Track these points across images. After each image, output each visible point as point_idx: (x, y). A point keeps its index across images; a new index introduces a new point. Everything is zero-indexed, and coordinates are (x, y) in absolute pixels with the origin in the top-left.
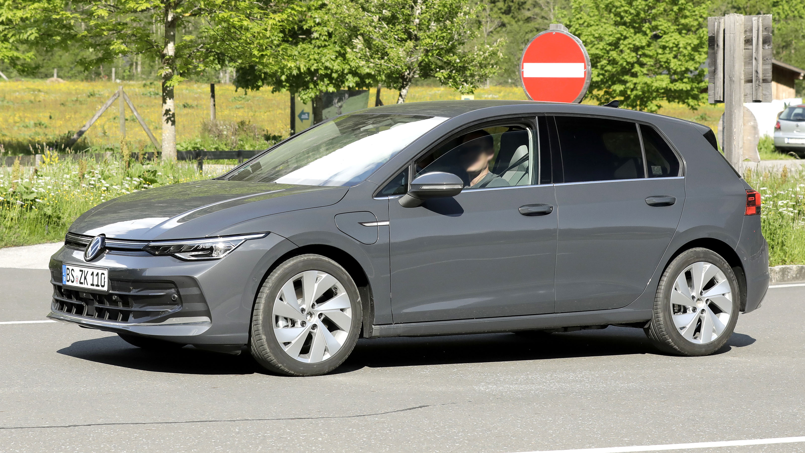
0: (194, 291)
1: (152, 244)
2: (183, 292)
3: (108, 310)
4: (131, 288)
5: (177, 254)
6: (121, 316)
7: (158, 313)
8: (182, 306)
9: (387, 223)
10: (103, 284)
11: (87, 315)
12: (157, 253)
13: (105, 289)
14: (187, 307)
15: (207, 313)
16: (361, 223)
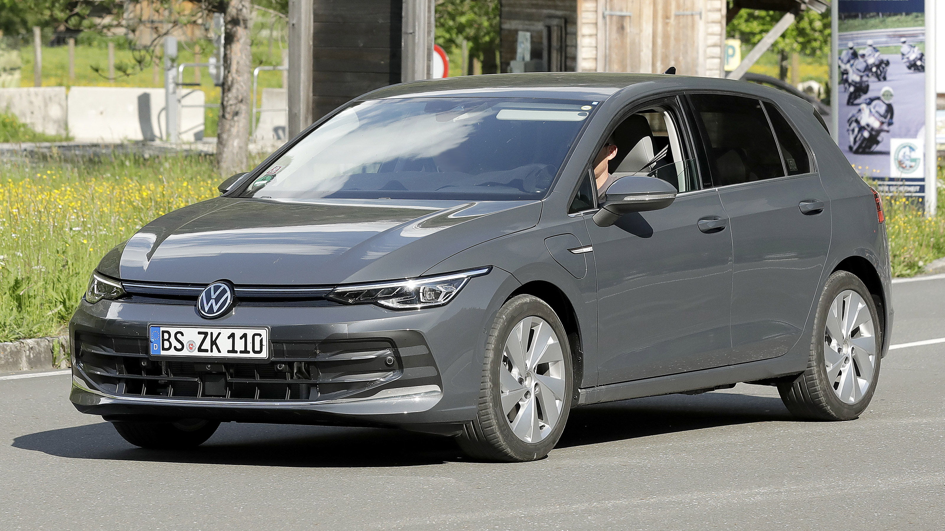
0: (419, 350)
1: (340, 289)
2: (404, 352)
3: (260, 385)
4: (318, 352)
5: (382, 302)
6: (288, 393)
7: (365, 384)
8: (402, 372)
9: (590, 249)
10: (257, 348)
11: (204, 395)
12: (350, 301)
13: (264, 355)
14: (410, 372)
15: (436, 380)
16: (570, 250)
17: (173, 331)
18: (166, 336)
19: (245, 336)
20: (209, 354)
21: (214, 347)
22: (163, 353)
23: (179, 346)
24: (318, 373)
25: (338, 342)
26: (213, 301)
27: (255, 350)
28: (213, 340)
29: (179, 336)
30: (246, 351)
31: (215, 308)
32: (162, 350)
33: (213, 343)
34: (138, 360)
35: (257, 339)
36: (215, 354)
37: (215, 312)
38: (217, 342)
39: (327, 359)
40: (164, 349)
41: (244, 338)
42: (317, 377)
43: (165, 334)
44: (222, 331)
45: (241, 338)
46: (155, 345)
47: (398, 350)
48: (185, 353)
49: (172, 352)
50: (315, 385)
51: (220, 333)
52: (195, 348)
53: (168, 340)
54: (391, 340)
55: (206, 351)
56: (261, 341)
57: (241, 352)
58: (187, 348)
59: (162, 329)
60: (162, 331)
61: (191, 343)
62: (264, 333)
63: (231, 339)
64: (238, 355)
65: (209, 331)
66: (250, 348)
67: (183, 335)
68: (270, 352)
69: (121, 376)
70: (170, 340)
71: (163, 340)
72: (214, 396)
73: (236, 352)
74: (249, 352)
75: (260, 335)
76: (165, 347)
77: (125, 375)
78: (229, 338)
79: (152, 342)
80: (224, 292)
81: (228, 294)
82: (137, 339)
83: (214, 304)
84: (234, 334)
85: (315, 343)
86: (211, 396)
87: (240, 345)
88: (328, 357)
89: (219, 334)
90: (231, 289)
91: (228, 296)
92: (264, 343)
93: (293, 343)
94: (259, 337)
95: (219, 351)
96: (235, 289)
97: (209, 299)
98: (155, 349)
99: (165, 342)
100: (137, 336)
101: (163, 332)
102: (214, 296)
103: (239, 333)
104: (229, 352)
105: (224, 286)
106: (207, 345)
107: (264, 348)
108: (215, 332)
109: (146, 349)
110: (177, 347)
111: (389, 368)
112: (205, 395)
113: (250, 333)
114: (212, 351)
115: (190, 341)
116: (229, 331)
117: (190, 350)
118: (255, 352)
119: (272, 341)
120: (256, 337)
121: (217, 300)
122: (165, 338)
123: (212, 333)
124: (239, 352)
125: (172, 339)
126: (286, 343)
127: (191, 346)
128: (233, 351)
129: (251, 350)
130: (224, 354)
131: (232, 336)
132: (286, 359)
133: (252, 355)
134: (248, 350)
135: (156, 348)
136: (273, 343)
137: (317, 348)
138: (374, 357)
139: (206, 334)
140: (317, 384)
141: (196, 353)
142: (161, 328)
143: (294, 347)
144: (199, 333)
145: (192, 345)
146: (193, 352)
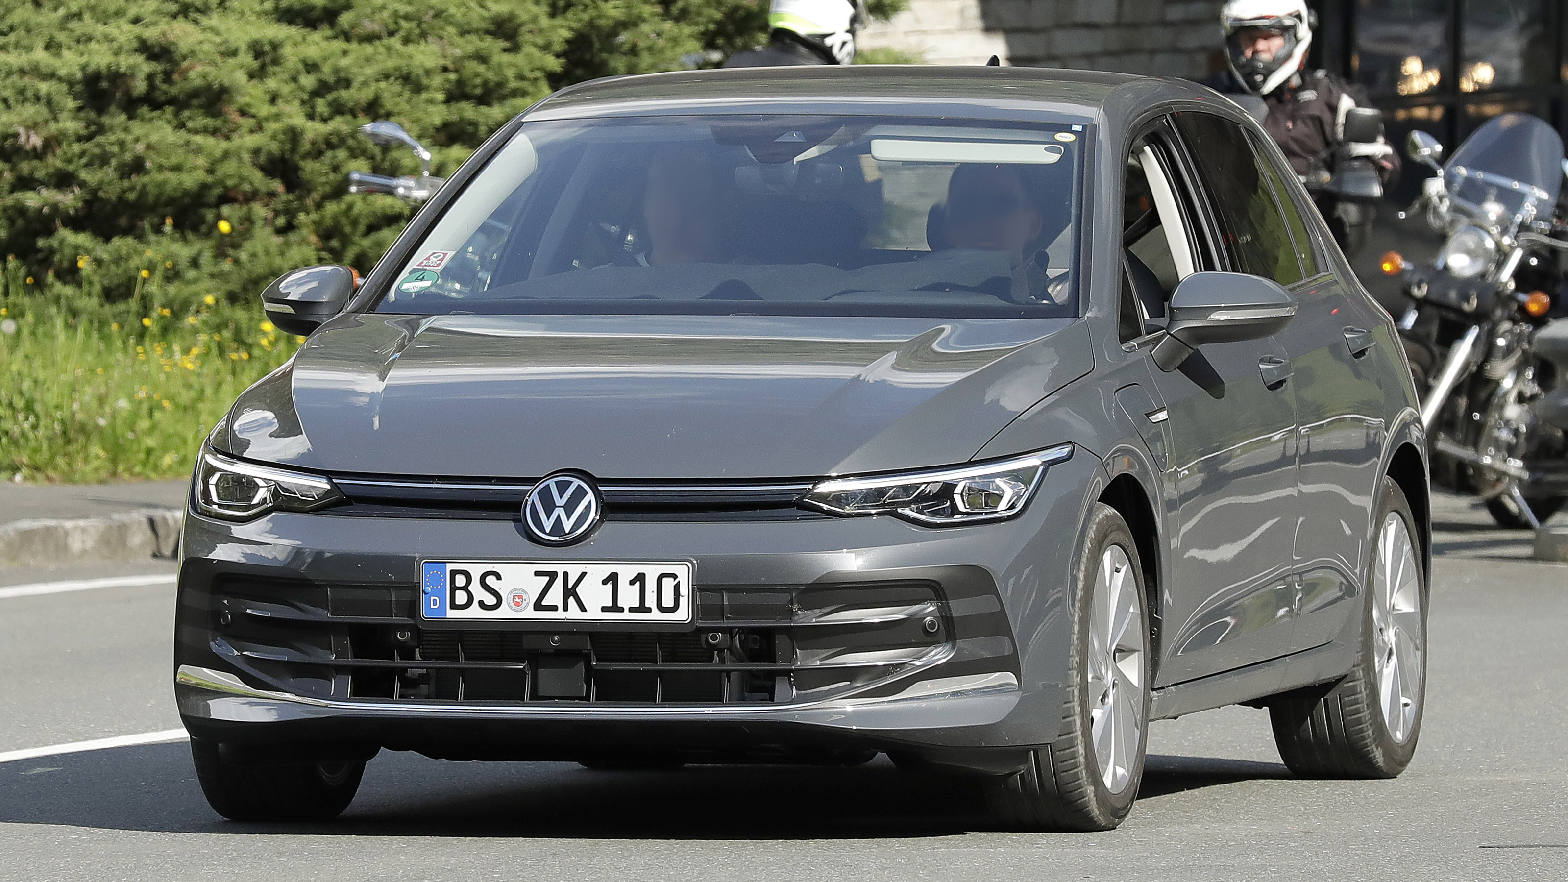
17: (476, 570)
18: (460, 581)
19: (640, 578)
20: (560, 615)
21: (571, 601)
22: (452, 614)
23: (491, 600)
24: (794, 652)
25: (836, 589)
26: (560, 512)
27: (664, 605)
28: (570, 587)
29: (491, 581)
30: (643, 608)
31: (568, 525)
32: (451, 608)
33: (570, 592)
34: (389, 629)
35: (668, 584)
36: (574, 613)
37: (567, 531)
38: (578, 590)
39: (814, 622)
40: (454, 606)
41: (638, 583)
42: (791, 657)
43: (457, 576)
44: (588, 568)
45: (632, 583)
46: (432, 598)
47: (948, 603)
48: (504, 613)
49: (474, 612)
50: (787, 673)
51: (586, 573)
52: (528, 603)
53: (465, 588)
54: (936, 585)
55: (554, 608)
56: (677, 587)
57: (632, 610)
58: (509, 604)
59: (450, 567)
60: (451, 571)
61: (518, 593)
62: (683, 572)
63: (610, 586)
64: (626, 616)
65: (560, 569)
66: (651, 601)
67: (499, 577)
68: (698, 609)
69: (342, 661)
70: (470, 588)
71: (454, 589)
72: (560, 698)
73: (621, 610)
74: (649, 610)
75: (674, 576)
76: (457, 603)
77: (351, 661)
78: (605, 582)
79: (426, 594)
80: (579, 494)
81: (590, 496)
82: (388, 588)
83: (563, 517)
84: (617, 574)
85: (789, 591)
86: (553, 698)
87: (629, 596)
88: (816, 618)
89: (583, 575)
90: (594, 487)
91: (590, 501)
92: (684, 591)
93: (743, 591)
94: (672, 579)
95: (583, 609)
96: (600, 488)
97: (550, 507)
98: (432, 606)
99: (457, 592)
100: (389, 582)
101: (453, 573)
102: (560, 501)
103: (626, 572)
104: (604, 609)
105: (577, 482)
106: (555, 596)
107: (684, 602)
108: (574, 571)
109: (412, 607)
110: (486, 603)
111: (928, 639)
112: (537, 697)
113: (652, 572)
114: (565, 608)
115: (516, 589)
116: (606, 570)
117: (516, 608)
118: (662, 609)
119: (700, 588)
120: (664, 580)
121: (569, 508)
122: (457, 585)
123: (566, 575)
124: (626, 610)
125: (475, 587)
126: (728, 591)
127: (517, 600)
128: (615, 607)
129: (654, 606)
130: (594, 613)
131: (613, 578)
132: (726, 624)
133: (656, 615)
134: (647, 605)
135: (435, 604)
136: (700, 590)
137: (795, 600)
138: (903, 617)
139: (553, 576)
140: (792, 671)
141: (529, 613)
142: (447, 564)
143: (745, 599)
144: (537, 574)
145: (520, 597)
146: (522, 610)
